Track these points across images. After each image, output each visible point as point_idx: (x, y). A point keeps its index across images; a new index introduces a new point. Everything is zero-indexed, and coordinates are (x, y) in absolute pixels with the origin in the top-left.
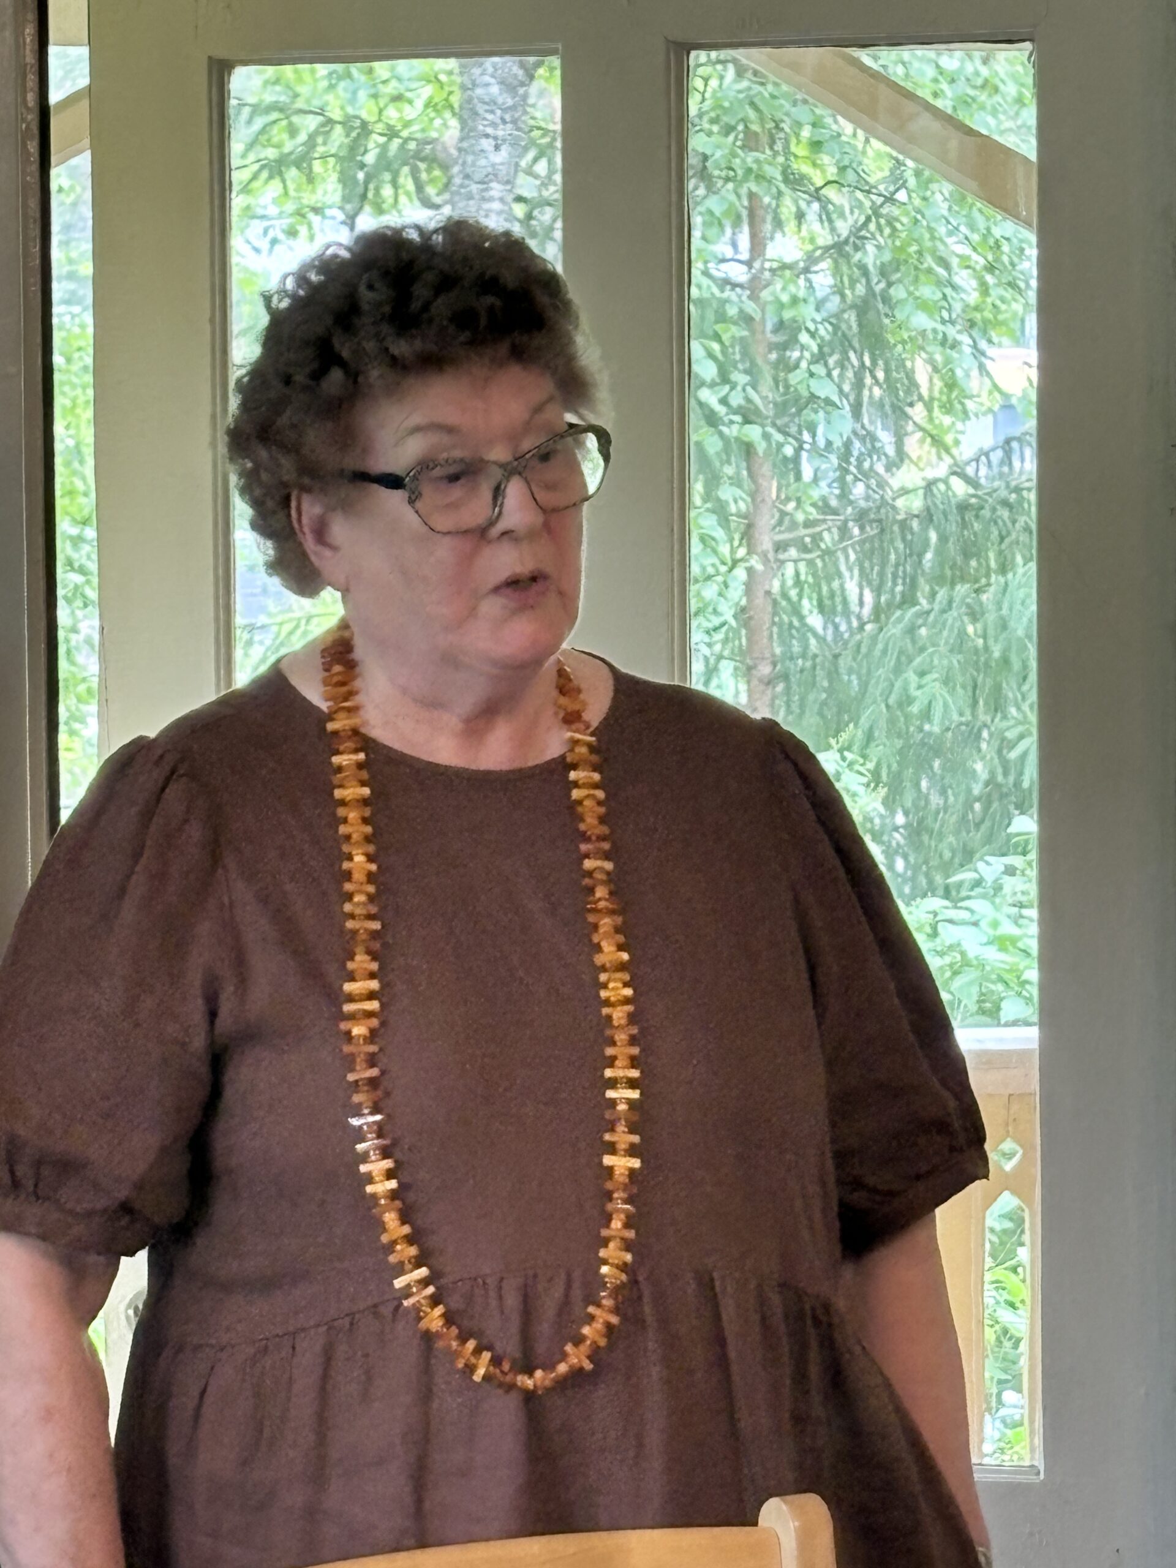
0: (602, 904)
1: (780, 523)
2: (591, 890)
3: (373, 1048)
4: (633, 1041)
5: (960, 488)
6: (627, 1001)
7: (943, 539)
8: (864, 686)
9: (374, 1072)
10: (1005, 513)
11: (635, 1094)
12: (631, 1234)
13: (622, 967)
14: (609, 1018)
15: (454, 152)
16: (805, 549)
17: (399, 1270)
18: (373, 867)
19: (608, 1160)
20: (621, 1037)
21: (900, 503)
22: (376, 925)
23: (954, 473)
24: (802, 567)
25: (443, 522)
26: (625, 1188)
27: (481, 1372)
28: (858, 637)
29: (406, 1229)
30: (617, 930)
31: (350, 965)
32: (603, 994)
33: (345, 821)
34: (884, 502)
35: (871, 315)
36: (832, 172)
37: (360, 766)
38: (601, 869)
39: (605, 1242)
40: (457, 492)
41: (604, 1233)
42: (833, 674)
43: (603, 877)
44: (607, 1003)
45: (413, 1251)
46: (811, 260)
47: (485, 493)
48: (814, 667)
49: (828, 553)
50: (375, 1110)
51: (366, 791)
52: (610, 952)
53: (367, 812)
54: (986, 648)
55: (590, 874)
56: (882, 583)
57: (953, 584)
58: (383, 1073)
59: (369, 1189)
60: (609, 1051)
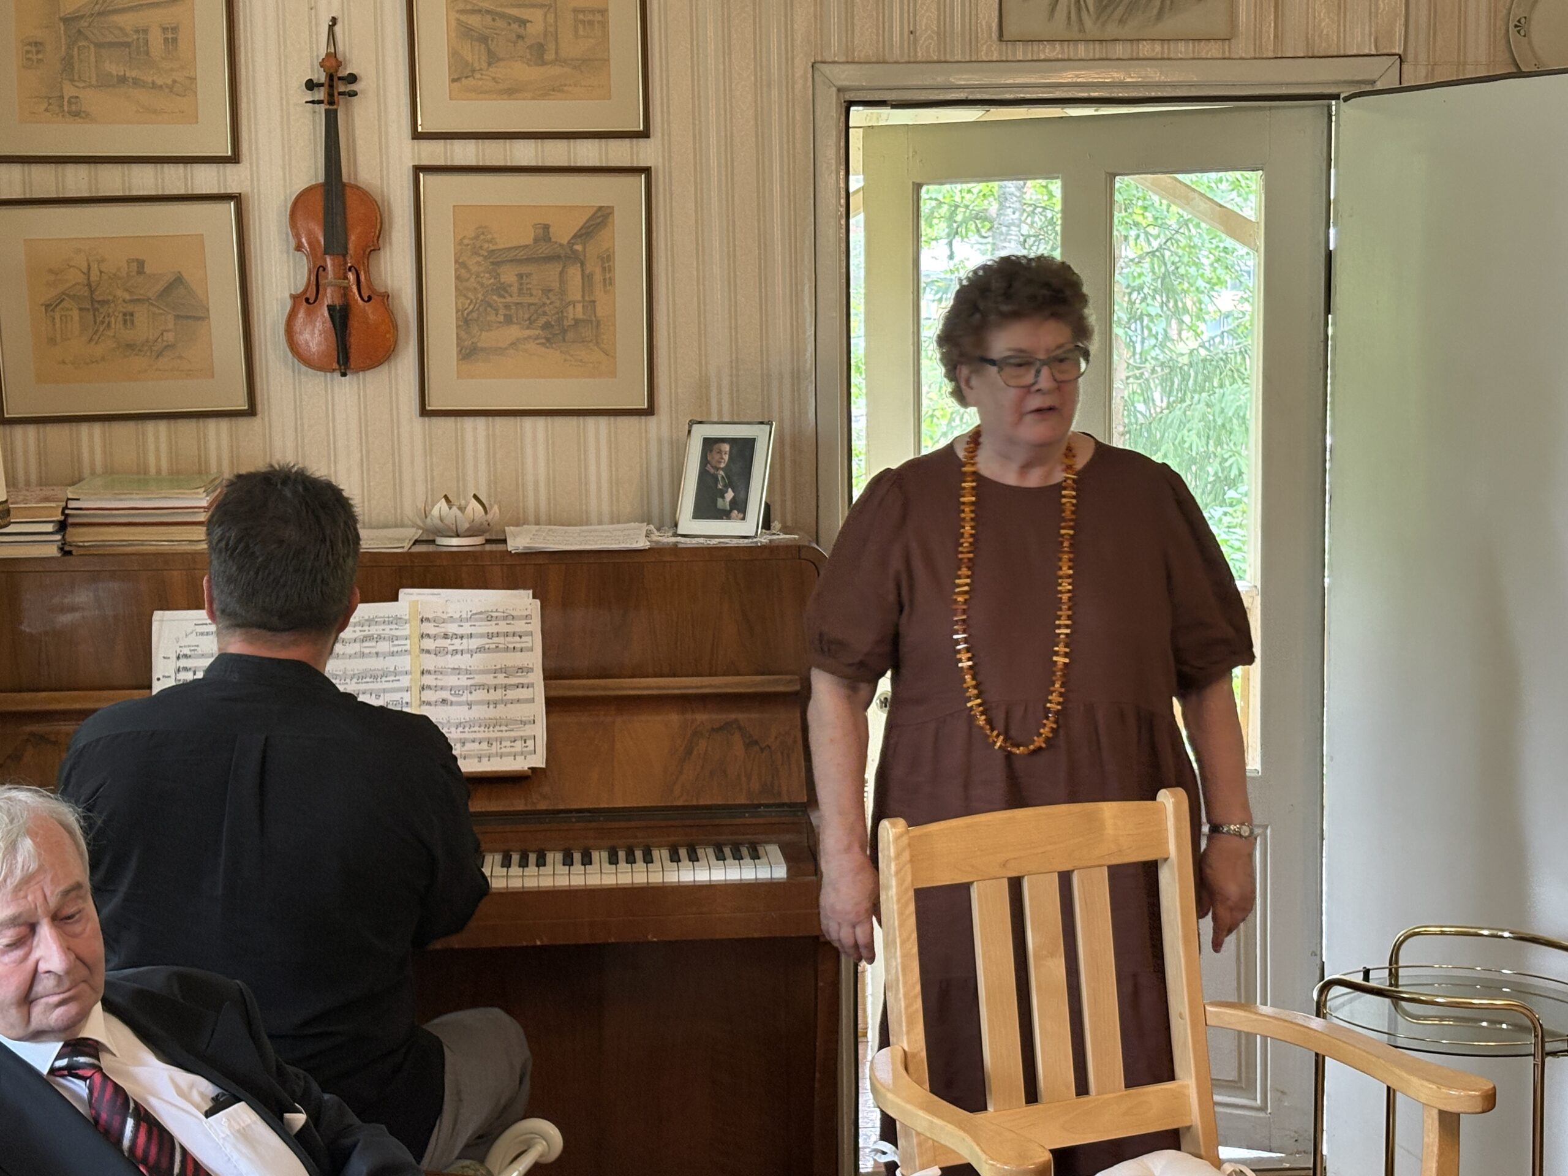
0: (1066, 549)
1: (1128, 368)
2: (1062, 543)
3: (965, 607)
4: (1069, 609)
5: (1203, 352)
6: (1069, 591)
7: (1196, 374)
8: (1162, 437)
9: (964, 617)
10: (1222, 363)
11: (1068, 631)
12: (1063, 690)
13: (1070, 576)
14: (1061, 598)
15: (995, 216)
16: (1137, 378)
17: (969, 699)
18: (973, 532)
19: (1055, 658)
20: (1065, 607)
21: (1180, 359)
22: (971, 555)
23: (1200, 346)
24: (1135, 386)
25: (1012, 382)
26: (1061, 670)
27: (998, 744)
28: (1160, 416)
29: (974, 683)
30: (1070, 560)
31: (959, 573)
32: (1059, 588)
33: (963, 511)
34: (1171, 359)
35: (1167, 280)
36: (1150, 220)
37: (973, 488)
38: (1068, 534)
39: (1051, 693)
40: (1022, 370)
41: (1052, 689)
42: (1149, 430)
43: (1068, 537)
44: (1061, 592)
45: (975, 692)
46: (1141, 257)
47: (1033, 372)
48: (1141, 428)
49: (1147, 380)
50: (964, 632)
51: (973, 499)
52: (1066, 571)
53: (973, 508)
54: (1214, 420)
55: (1063, 536)
56: (1171, 391)
57: (1200, 394)
58: (968, 617)
59: (960, 665)
60: (1059, 613)
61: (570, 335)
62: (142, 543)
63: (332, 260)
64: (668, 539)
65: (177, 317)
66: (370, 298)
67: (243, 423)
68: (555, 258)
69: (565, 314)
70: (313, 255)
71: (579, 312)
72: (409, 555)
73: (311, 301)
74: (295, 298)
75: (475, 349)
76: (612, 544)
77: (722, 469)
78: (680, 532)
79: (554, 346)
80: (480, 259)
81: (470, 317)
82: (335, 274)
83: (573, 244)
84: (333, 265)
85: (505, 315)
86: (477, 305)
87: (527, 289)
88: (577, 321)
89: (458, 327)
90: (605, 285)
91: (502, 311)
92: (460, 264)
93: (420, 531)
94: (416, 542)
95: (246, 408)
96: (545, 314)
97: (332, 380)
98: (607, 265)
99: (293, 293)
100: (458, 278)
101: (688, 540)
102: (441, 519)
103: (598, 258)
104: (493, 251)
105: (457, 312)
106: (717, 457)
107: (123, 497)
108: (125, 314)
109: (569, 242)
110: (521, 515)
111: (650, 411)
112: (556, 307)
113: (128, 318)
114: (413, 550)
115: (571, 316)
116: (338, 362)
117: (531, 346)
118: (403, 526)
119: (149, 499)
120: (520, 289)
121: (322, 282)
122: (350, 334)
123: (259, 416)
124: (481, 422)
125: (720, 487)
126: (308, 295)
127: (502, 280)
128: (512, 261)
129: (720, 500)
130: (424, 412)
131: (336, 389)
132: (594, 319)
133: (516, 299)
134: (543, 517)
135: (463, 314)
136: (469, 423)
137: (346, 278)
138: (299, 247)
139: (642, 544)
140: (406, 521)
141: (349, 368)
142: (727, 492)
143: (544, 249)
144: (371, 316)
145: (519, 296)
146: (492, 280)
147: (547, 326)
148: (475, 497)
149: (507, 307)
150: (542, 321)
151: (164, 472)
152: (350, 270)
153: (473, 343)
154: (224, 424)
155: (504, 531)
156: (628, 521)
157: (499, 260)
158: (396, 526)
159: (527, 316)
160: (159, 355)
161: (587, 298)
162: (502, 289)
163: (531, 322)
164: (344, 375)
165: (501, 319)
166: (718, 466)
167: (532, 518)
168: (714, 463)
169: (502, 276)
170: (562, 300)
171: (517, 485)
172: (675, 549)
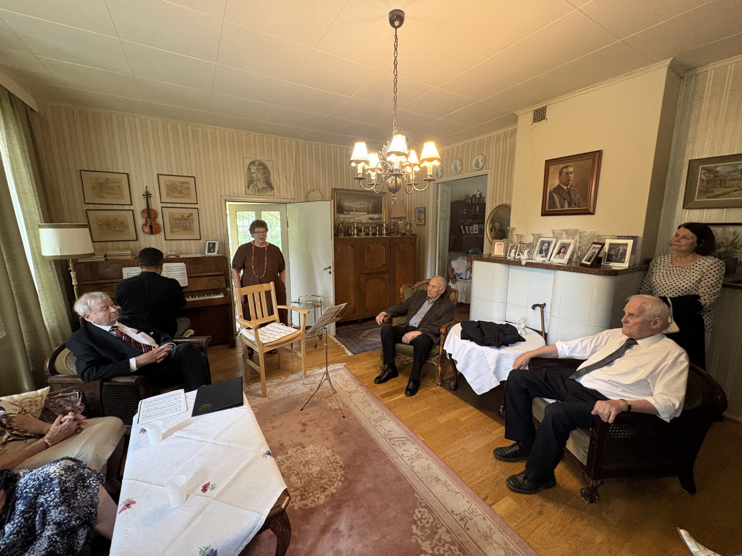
2: (265, 254)
3: (253, 261)
6: (266, 260)
11: (266, 264)
12: (266, 271)
13: (266, 258)
18: (254, 252)
19: (265, 267)
22: (254, 255)
25: (258, 235)
26: (266, 269)
30: (266, 256)
31: (252, 257)
37: (254, 247)
40: (259, 233)
47: (261, 234)
50: (253, 265)
53: (254, 249)
60: (265, 262)
61: (187, 230)
62: (119, 258)
64: (204, 256)
65: (123, 227)
66: (155, 224)
67: (136, 242)
69: (186, 227)
70: (145, 218)
71: (189, 227)
72: (169, 258)
73: (146, 225)
74: (143, 224)
75: (173, 231)
76: (195, 256)
79: (185, 231)
82: (149, 221)
87: (181, 223)
92: (170, 220)
95: (136, 239)
97: (150, 235)
98: (192, 221)
102: (171, 254)
104: (175, 218)
107: (116, 252)
108: (114, 226)
109: (186, 217)
111: (200, 239)
117: (182, 231)
119: (120, 252)
122: (153, 229)
128: (178, 220)
129: (211, 251)
130: (166, 240)
133: (179, 225)
135: (171, 227)
136: (173, 241)
138: (143, 217)
139: (200, 256)
140: (168, 254)
141: (153, 234)
142: (212, 249)
143: (183, 218)
144: (156, 227)
146: (175, 222)
147: (184, 228)
148: (174, 251)
151: (123, 248)
152: (152, 221)
154: (133, 242)
155: (179, 255)
156: (198, 253)
159: (181, 227)
160: (121, 232)
163: (181, 228)
165: (177, 227)
167: (183, 253)
168: (210, 246)
170: (186, 225)
171: (181, 249)
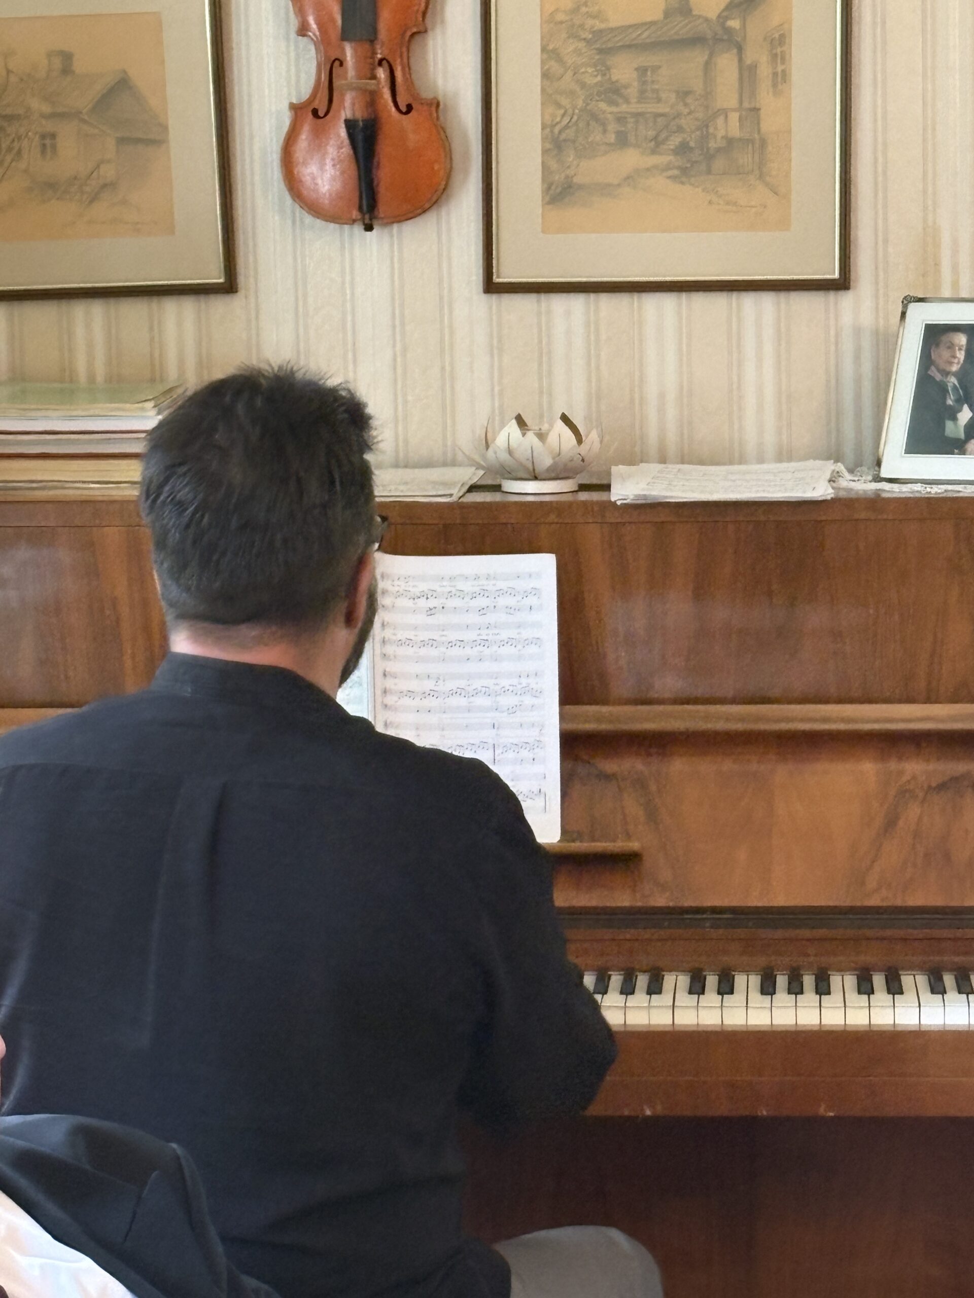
61: (719, 164)
62: (61, 484)
63: (355, 50)
64: (863, 486)
65: (121, 141)
66: (410, 108)
67: (218, 305)
68: (696, 41)
69: (711, 130)
70: (323, 42)
71: (732, 126)
72: (458, 507)
73: (321, 114)
74: (297, 109)
75: (570, 187)
76: (773, 492)
77: (955, 374)
78: (884, 474)
79: (693, 179)
80: (581, 45)
81: (563, 136)
82: (358, 69)
83: (727, 18)
84: (357, 58)
85: (618, 133)
86: (575, 118)
87: (654, 91)
88: (730, 142)
89: (545, 152)
90: (775, 85)
91: (612, 127)
92: (549, 52)
93: (481, 472)
94: (473, 488)
95: (222, 280)
96: (680, 129)
97: (351, 236)
98: (779, 50)
99: (295, 102)
100: (545, 75)
101: (896, 487)
102: (510, 452)
103: (765, 39)
104: (601, 31)
105: (543, 128)
106: (946, 354)
107: (33, 414)
108: (43, 137)
109: (719, 16)
110: (637, 449)
111: (842, 284)
112: (697, 119)
113: (48, 145)
114: (463, 500)
115: (721, 133)
116: (360, 209)
117: (660, 182)
118: (454, 463)
119: (72, 418)
120: (642, 92)
121: (336, 83)
122: (379, 163)
123: (241, 293)
124: (577, 303)
125: (950, 402)
126: (316, 104)
127: (614, 78)
128: (629, 46)
129: (949, 425)
130: (491, 286)
131: (357, 252)
132: (756, 136)
133: (634, 107)
134: (672, 450)
135: (552, 132)
136: (559, 303)
137: (374, 77)
138: (303, 30)
139: (821, 491)
140: (460, 457)
141: (376, 218)
142: (960, 410)
143: (680, 28)
144: (411, 136)
145: (639, 102)
146: (599, 78)
147: (683, 149)
148: (565, 419)
149: (621, 119)
150: (675, 141)
151: (100, 378)
152: (380, 63)
153: (567, 177)
154: (188, 306)
155: (609, 474)
156: (806, 458)
157: (610, 45)
158: (445, 464)
159: (651, 133)
160: (94, 198)
161: (746, 105)
162: (613, 92)
164: (369, 228)
165: (612, 138)
166: (948, 369)
167: (653, 451)
168: (942, 365)
169: (613, 71)
170: (707, 107)
171: (632, 401)
172: (875, 503)
